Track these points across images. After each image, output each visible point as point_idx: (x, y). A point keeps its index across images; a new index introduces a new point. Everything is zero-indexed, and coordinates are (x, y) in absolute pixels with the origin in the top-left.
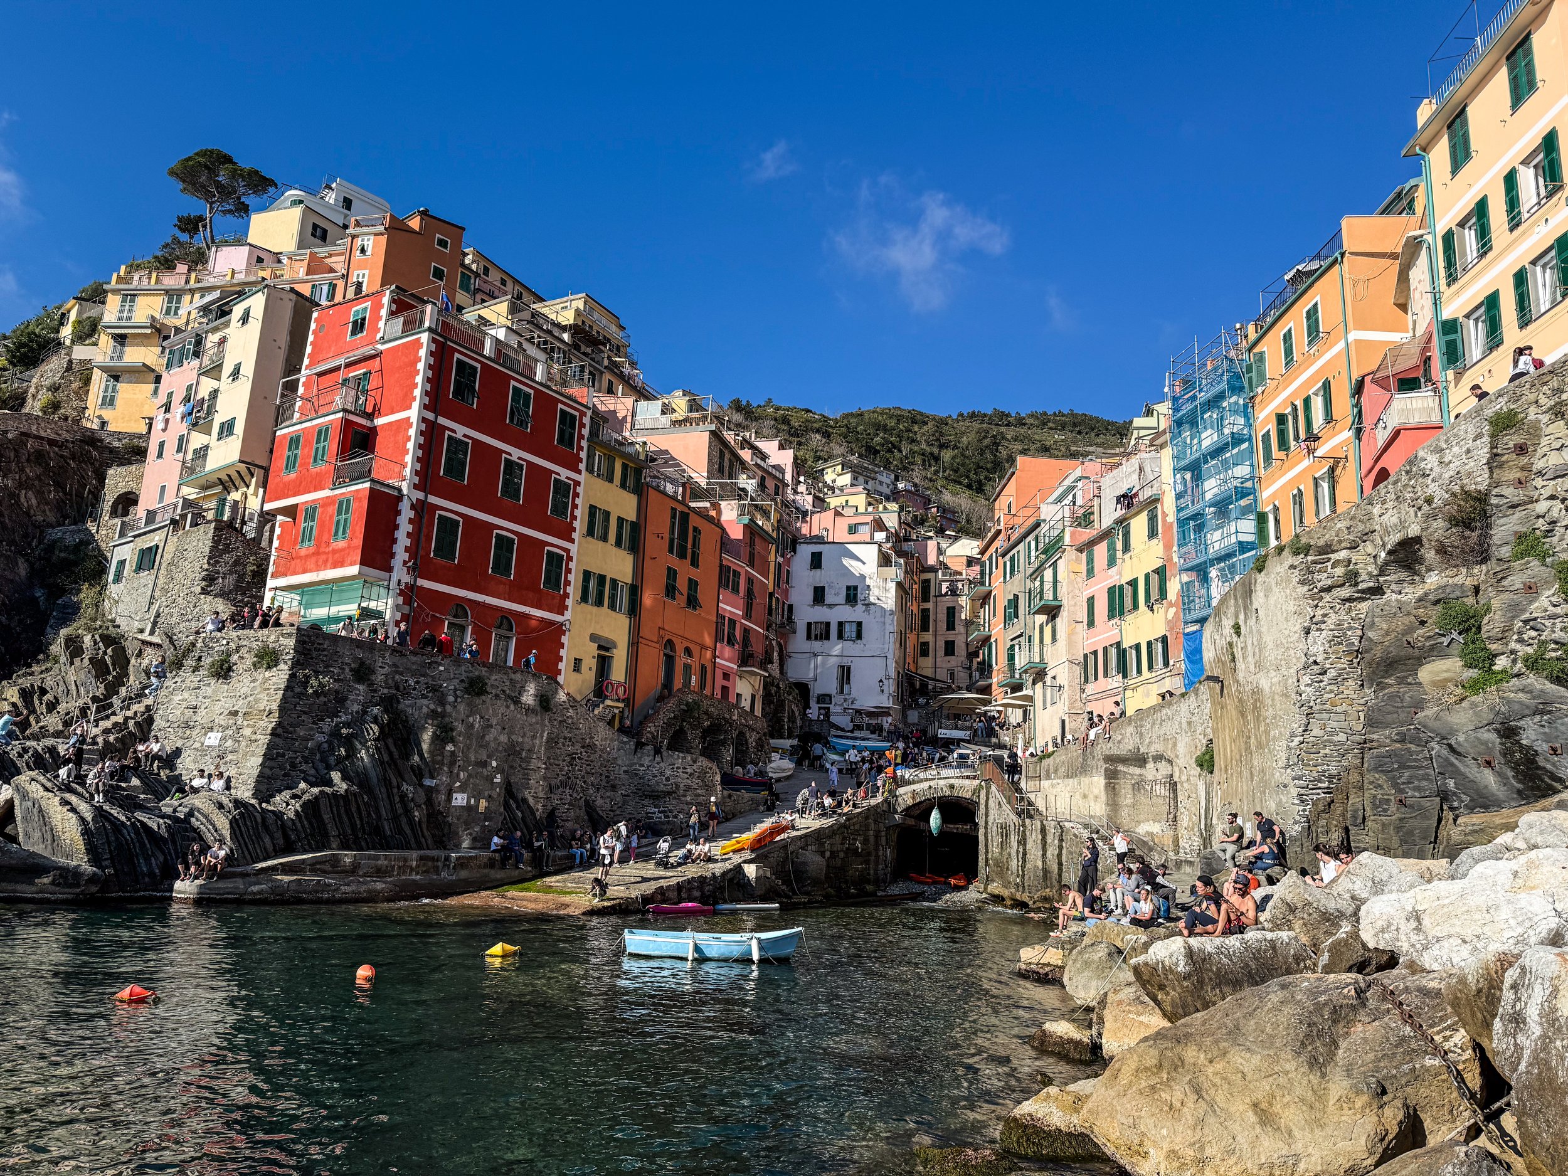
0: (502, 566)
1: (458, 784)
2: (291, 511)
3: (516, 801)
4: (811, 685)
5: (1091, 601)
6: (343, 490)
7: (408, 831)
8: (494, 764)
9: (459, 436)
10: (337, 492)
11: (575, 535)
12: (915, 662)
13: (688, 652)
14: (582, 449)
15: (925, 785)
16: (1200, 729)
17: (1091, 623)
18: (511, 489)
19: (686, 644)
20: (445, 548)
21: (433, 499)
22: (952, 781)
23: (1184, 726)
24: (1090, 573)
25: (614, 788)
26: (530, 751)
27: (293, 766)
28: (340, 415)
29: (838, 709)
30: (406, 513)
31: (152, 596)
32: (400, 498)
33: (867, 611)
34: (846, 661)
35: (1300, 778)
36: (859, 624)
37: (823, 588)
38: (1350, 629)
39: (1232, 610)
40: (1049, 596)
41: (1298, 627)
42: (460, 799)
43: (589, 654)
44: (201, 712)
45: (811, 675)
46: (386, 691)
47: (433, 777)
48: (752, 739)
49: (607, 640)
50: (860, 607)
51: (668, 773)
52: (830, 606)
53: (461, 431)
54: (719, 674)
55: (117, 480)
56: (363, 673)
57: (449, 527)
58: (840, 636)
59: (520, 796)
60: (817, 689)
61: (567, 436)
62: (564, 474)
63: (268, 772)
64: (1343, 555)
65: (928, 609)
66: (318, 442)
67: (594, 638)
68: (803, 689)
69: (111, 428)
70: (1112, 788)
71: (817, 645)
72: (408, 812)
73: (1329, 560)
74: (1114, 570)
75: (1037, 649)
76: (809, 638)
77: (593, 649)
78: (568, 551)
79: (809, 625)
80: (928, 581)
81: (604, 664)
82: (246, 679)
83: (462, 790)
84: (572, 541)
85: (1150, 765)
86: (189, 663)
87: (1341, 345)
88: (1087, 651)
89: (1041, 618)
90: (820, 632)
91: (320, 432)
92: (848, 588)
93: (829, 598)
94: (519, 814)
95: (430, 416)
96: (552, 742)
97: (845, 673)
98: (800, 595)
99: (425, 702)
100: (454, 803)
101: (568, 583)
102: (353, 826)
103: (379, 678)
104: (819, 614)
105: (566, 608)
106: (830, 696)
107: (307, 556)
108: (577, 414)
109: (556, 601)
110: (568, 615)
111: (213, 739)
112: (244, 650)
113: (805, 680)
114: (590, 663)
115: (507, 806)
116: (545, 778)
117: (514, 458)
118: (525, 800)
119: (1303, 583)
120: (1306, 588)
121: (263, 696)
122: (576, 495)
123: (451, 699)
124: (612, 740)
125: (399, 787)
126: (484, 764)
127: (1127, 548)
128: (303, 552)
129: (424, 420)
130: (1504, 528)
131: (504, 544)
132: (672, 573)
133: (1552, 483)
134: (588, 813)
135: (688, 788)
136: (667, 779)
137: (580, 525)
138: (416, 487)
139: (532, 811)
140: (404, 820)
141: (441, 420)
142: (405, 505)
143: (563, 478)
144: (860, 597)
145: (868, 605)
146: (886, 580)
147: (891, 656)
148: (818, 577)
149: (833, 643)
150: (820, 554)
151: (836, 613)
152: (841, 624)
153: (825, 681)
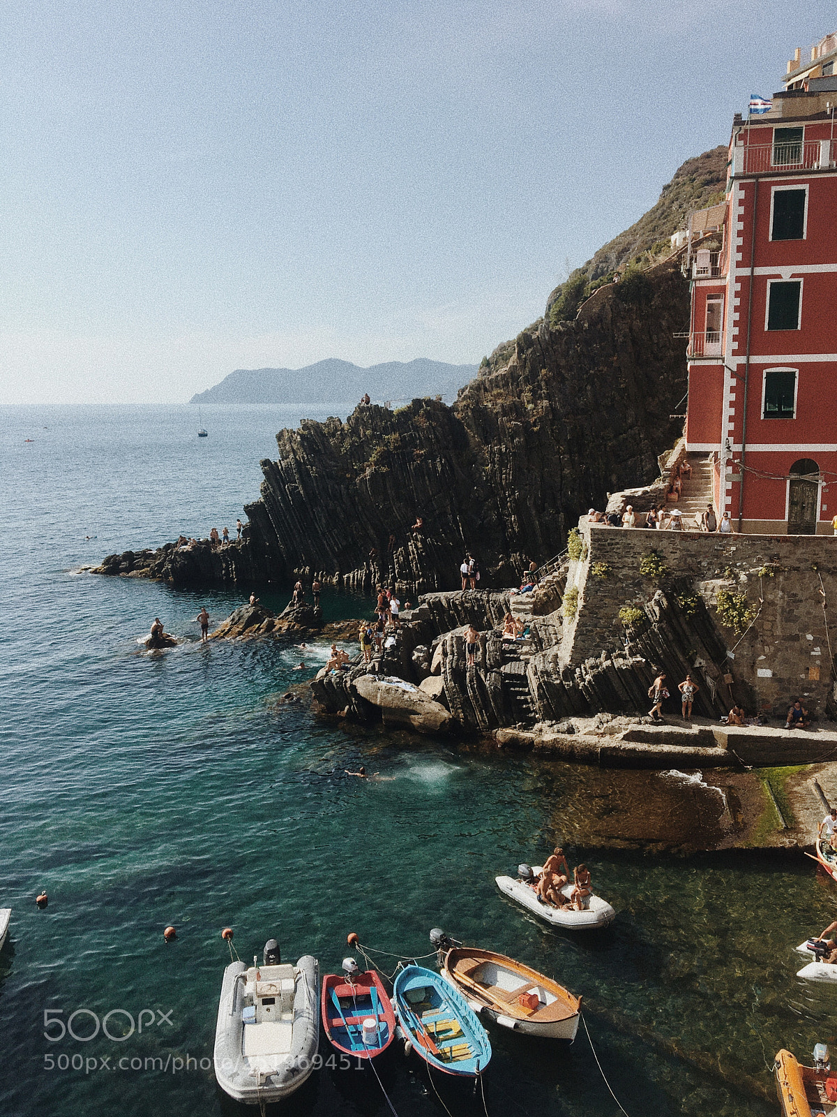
1: (763, 657)
8: (810, 637)
9: (786, 278)
21: (756, 359)
30: (729, 382)
32: (723, 367)
42: (764, 673)
46: (678, 573)
53: (786, 273)
95: (746, 272)
99: (719, 582)
100: (759, 674)
103: (671, 563)
138: (735, 353)
141: (760, 271)
142: (727, 374)
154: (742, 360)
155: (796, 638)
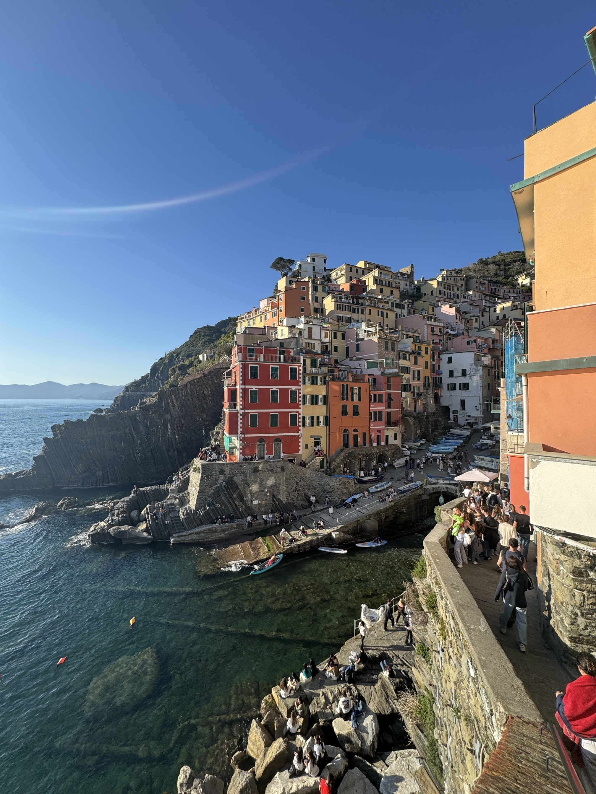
0: (274, 423)
1: (254, 498)
3: (276, 499)
4: (450, 407)
7: (238, 514)
8: (266, 490)
9: (254, 389)
11: (300, 407)
13: (355, 430)
14: (300, 378)
15: (437, 486)
18: (274, 399)
19: (354, 428)
20: (253, 424)
21: (247, 411)
22: (448, 486)
25: (315, 489)
26: (279, 484)
27: (206, 499)
28: (227, 388)
29: (461, 416)
30: (240, 417)
32: (238, 413)
33: (471, 378)
34: (463, 398)
36: (468, 384)
37: (453, 371)
43: (311, 442)
44: (193, 481)
45: (451, 404)
46: (229, 475)
47: (245, 498)
48: (390, 453)
49: (318, 436)
50: (467, 377)
51: (331, 484)
52: (456, 377)
53: (254, 388)
54: (373, 432)
56: (222, 472)
57: (254, 417)
58: (460, 389)
59: (277, 497)
60: (452, 409)
61: (293, 376)
62: (294, 388)
63: (199, 502)
67: (311, 437)
68: (447, 409)
71: (452, 392)
72: (238, 509)
76: (448, 390)
77: (313, 440)
78: (298, 412)
79: (448, 385)
81: (317, 443)
83: (255, 500)
84: (300, 408)
90: (452, 387)
92: (463, 370)
93: (455, 374)
94: (277, 503)
95: (243, 387)
96: (287, 480)
97: (463, 402)
98: (445, 375)
99: (241, 477)
100: (254, 503)
101: (299, 422)
103: (227, 472)
104: (452, 381)
105: (300, 430)
106: (457, 411)
108: (297, 367)
109: (295, 429)
110: (300, 432)
111: (193, 489)
113: (448, 405)
114: (311, 445)
115: (273, 501)
116: (286, 491)
117: (274, 389)
118: (279, 499)
122: (299, 393)
123: (248, 475)
125: (234, 502)
129: (241, 388)
131: (274, 417)
132: (344, 407)
134: (305, 497)
135: (338, 489)
136: (331, 487)
137: (302, 402)
138: (241, 409)
139: (282, 502)
140: (237, 511)
141: (247, 387)
142: (239, 415)
143: (294, 390)
144: (468, 373)
145: (471, 376)
146: (478, 366)
147: (481, 396)
148: (451, 367)
149: (458, 392)
150: (451, 357)
151: (459, 380)
152: (460, 384)
153: (455, 406)
154: (243, 411)
155: (263, 491)
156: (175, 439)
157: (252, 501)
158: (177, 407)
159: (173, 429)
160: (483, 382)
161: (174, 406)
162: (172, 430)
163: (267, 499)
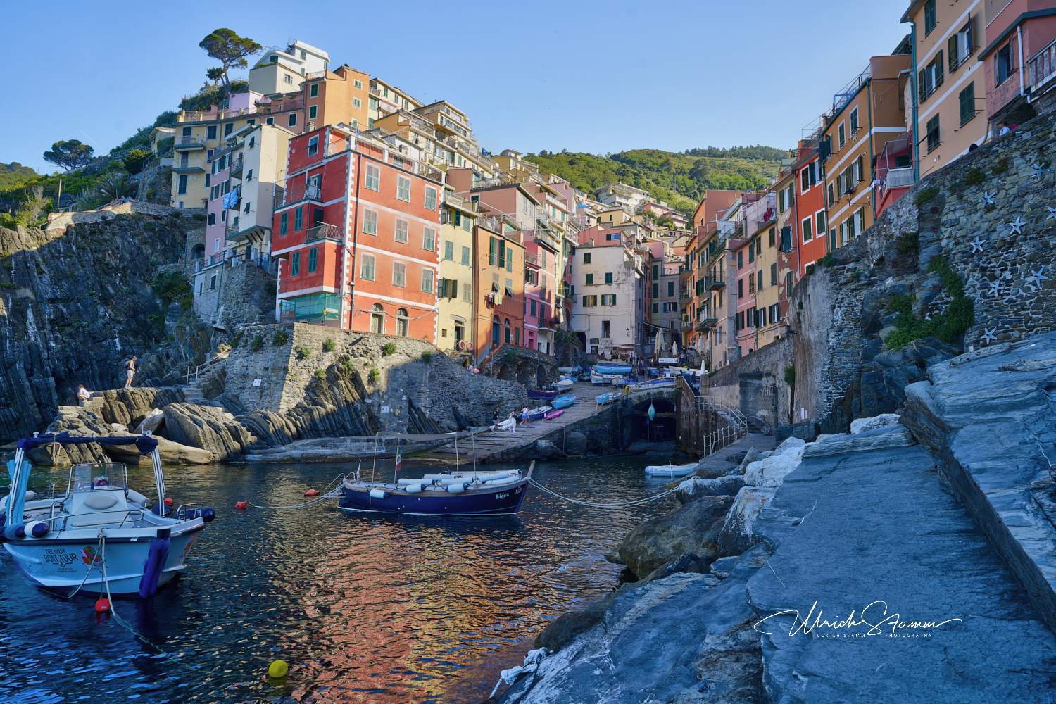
0: (399, 281)
1: (384, 402)
2: (285, 256)
3: (415, 409)
4: (587, 334)
5: (741, 282)
6: (312, 244)
7: (360, 427)
8: (402, 390)
9: (371, 209)
10: (309, 245)
11: (439, 259)
12: (650, 316)
13: (508, 321)
14: (439, 209)
15: (645, 392)
16: (789, 359)
17: (741, 295)
18: (401, 235)
19: (506, 317)
20: (368, 273)
21: (359, 246)
22: (661, 389)
23: (782, 356)
24: (740, 265)
25: (467, 400)
26: (420, 382)
27: (299, 395)
28: (308, 201)
30: (347, 255)
31: (218, 304)
32: (342, 246)
33: (619, 287)
34: (607, 319)
35: (828, 388)
36: (614, 296)
37: (592, 275)
38: (855, 306)
39: (799, 294)
40: (718, 280)
41: (829, 306)
42: (385, 409)
43: (450, 326)
44: (250, 370)
45: (587, 328)
47: (370, 398)
48: (547, 369)
49: (459, 317)
50: (614, 286)
51: (497, 391)
52: (596, 286)
53: (372, 206)
54: (527, 333)
55: (192, 238)
57: (369, 261)
58: (603, 303)
59: (417, 407)
60: (589, 336)
61: (431, 202)
62: (429, 224)
64: (852, 265)
65: (657, 284)
66: (297, 217)
67: (452, 316)
68: (582, 336)
69: (185, 206)
70: (743, 392)
71: (589, 310)
72: (358, 417)
73: (845, 268)
74: (753, 264)
75: (713, 311)
76: (584, 305)
77: (453, 325)
78: (435, 269)
79: (584, 297)
80: (657, 267)
81: (459, 331)
82: (271, 351)
83: (386, 404)
84: (437, 263)
85: (764, 379)
86: (242, 343)
87: (867, 136)
88: (739, 312)
89: (714, 293)
90: (590, 301)
91: (297, 211)
92: (607, 274)
93: (595, 281)
94: (417, 416)
95: (355, 199)
96: (432, 377)
97: (606, 325)
98: (579, 280)
99: (362, 358)
100: (382, 411)
101: (436, 287)
102: (331, 424)
103: (338, 347)
104: (591, 291)
105: (436, 301)
106: (598, 339)
107: (296, 281)
108: (436, 189)
109: (430, 298)
110: (437, 305)
111: (257, 383)
112: (268, 336)
113: (583, 331)
114: (451, 332)
115: (410, 412)
116: (429, 396)
117: (402, 219)
118: (419, 409)
119: (832, 281)
120: (833, 284)
121: (280, 359)
122: (438, 236)
123: (376, 356)
124: (465, 374)
125: (353, 404)
126: (397, 390)
127: (759, 252)
128: (294, 279)
129: (352, 202)
130: (925, 254)
131: (399, 267)
133: (950, 229)
134: (454, 414)
135: (509, 399)
136: (497, 395)
137: (441, 253)
139: (424, 415)
140: (357, 421)
141: (361, 201)
142: (346, 251)
143: (429, 227)
144: (614, 279)
145: (619, 284)
146: (629, 269)
147: (633, 315)
148: (589, 269)
149: (599, 308)
150: (589, 254)
151: (600, 290)
152: (603, 296)
153: (595, 331)
154: (353, 244)
156: (49, 349)
157: (379, 406)
158: (46, 278)
159: (40, 325)
160: (637, 293)
161: (41, 273)
162: (39, 329)
163: (403, 407)
